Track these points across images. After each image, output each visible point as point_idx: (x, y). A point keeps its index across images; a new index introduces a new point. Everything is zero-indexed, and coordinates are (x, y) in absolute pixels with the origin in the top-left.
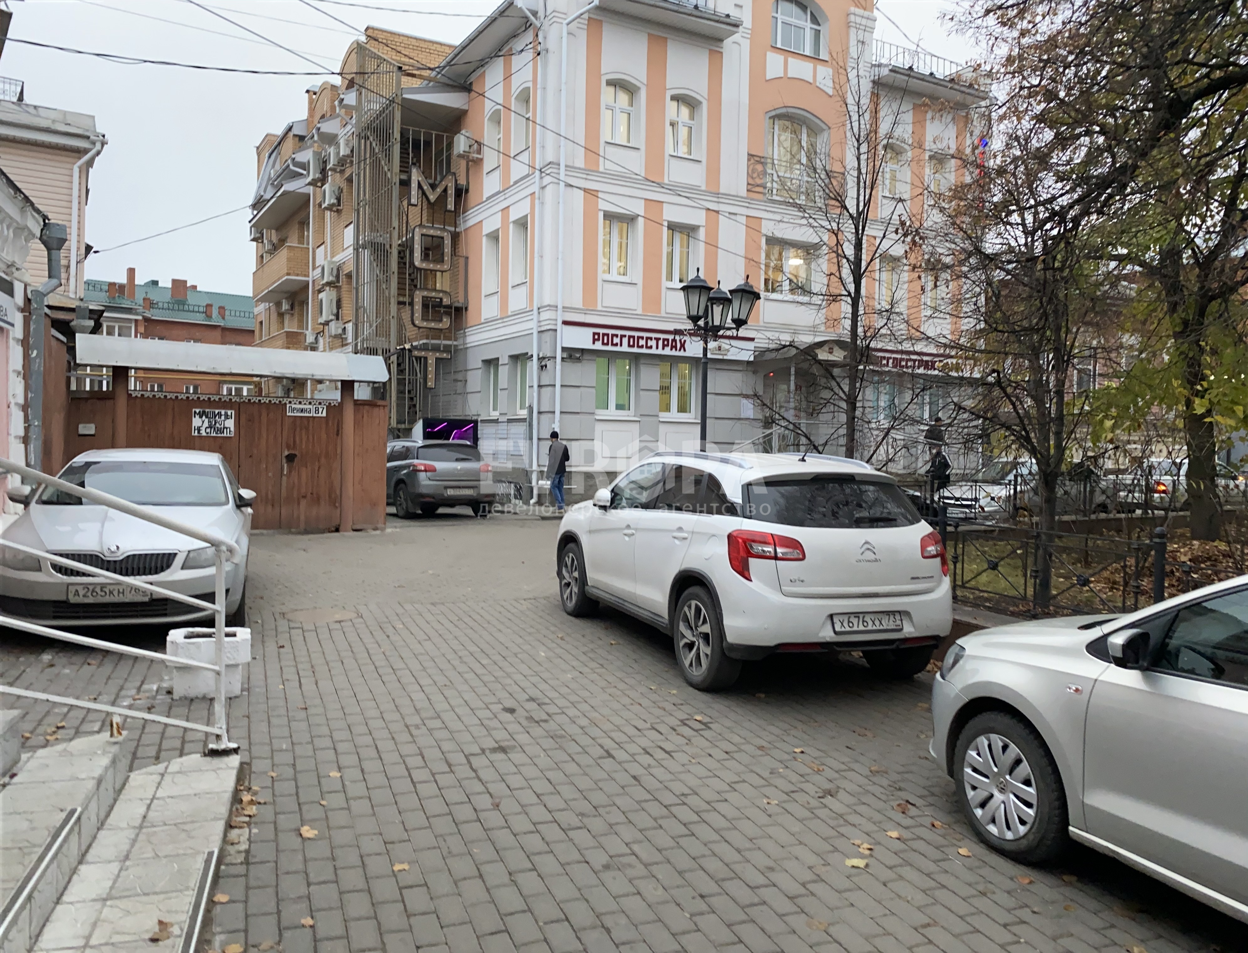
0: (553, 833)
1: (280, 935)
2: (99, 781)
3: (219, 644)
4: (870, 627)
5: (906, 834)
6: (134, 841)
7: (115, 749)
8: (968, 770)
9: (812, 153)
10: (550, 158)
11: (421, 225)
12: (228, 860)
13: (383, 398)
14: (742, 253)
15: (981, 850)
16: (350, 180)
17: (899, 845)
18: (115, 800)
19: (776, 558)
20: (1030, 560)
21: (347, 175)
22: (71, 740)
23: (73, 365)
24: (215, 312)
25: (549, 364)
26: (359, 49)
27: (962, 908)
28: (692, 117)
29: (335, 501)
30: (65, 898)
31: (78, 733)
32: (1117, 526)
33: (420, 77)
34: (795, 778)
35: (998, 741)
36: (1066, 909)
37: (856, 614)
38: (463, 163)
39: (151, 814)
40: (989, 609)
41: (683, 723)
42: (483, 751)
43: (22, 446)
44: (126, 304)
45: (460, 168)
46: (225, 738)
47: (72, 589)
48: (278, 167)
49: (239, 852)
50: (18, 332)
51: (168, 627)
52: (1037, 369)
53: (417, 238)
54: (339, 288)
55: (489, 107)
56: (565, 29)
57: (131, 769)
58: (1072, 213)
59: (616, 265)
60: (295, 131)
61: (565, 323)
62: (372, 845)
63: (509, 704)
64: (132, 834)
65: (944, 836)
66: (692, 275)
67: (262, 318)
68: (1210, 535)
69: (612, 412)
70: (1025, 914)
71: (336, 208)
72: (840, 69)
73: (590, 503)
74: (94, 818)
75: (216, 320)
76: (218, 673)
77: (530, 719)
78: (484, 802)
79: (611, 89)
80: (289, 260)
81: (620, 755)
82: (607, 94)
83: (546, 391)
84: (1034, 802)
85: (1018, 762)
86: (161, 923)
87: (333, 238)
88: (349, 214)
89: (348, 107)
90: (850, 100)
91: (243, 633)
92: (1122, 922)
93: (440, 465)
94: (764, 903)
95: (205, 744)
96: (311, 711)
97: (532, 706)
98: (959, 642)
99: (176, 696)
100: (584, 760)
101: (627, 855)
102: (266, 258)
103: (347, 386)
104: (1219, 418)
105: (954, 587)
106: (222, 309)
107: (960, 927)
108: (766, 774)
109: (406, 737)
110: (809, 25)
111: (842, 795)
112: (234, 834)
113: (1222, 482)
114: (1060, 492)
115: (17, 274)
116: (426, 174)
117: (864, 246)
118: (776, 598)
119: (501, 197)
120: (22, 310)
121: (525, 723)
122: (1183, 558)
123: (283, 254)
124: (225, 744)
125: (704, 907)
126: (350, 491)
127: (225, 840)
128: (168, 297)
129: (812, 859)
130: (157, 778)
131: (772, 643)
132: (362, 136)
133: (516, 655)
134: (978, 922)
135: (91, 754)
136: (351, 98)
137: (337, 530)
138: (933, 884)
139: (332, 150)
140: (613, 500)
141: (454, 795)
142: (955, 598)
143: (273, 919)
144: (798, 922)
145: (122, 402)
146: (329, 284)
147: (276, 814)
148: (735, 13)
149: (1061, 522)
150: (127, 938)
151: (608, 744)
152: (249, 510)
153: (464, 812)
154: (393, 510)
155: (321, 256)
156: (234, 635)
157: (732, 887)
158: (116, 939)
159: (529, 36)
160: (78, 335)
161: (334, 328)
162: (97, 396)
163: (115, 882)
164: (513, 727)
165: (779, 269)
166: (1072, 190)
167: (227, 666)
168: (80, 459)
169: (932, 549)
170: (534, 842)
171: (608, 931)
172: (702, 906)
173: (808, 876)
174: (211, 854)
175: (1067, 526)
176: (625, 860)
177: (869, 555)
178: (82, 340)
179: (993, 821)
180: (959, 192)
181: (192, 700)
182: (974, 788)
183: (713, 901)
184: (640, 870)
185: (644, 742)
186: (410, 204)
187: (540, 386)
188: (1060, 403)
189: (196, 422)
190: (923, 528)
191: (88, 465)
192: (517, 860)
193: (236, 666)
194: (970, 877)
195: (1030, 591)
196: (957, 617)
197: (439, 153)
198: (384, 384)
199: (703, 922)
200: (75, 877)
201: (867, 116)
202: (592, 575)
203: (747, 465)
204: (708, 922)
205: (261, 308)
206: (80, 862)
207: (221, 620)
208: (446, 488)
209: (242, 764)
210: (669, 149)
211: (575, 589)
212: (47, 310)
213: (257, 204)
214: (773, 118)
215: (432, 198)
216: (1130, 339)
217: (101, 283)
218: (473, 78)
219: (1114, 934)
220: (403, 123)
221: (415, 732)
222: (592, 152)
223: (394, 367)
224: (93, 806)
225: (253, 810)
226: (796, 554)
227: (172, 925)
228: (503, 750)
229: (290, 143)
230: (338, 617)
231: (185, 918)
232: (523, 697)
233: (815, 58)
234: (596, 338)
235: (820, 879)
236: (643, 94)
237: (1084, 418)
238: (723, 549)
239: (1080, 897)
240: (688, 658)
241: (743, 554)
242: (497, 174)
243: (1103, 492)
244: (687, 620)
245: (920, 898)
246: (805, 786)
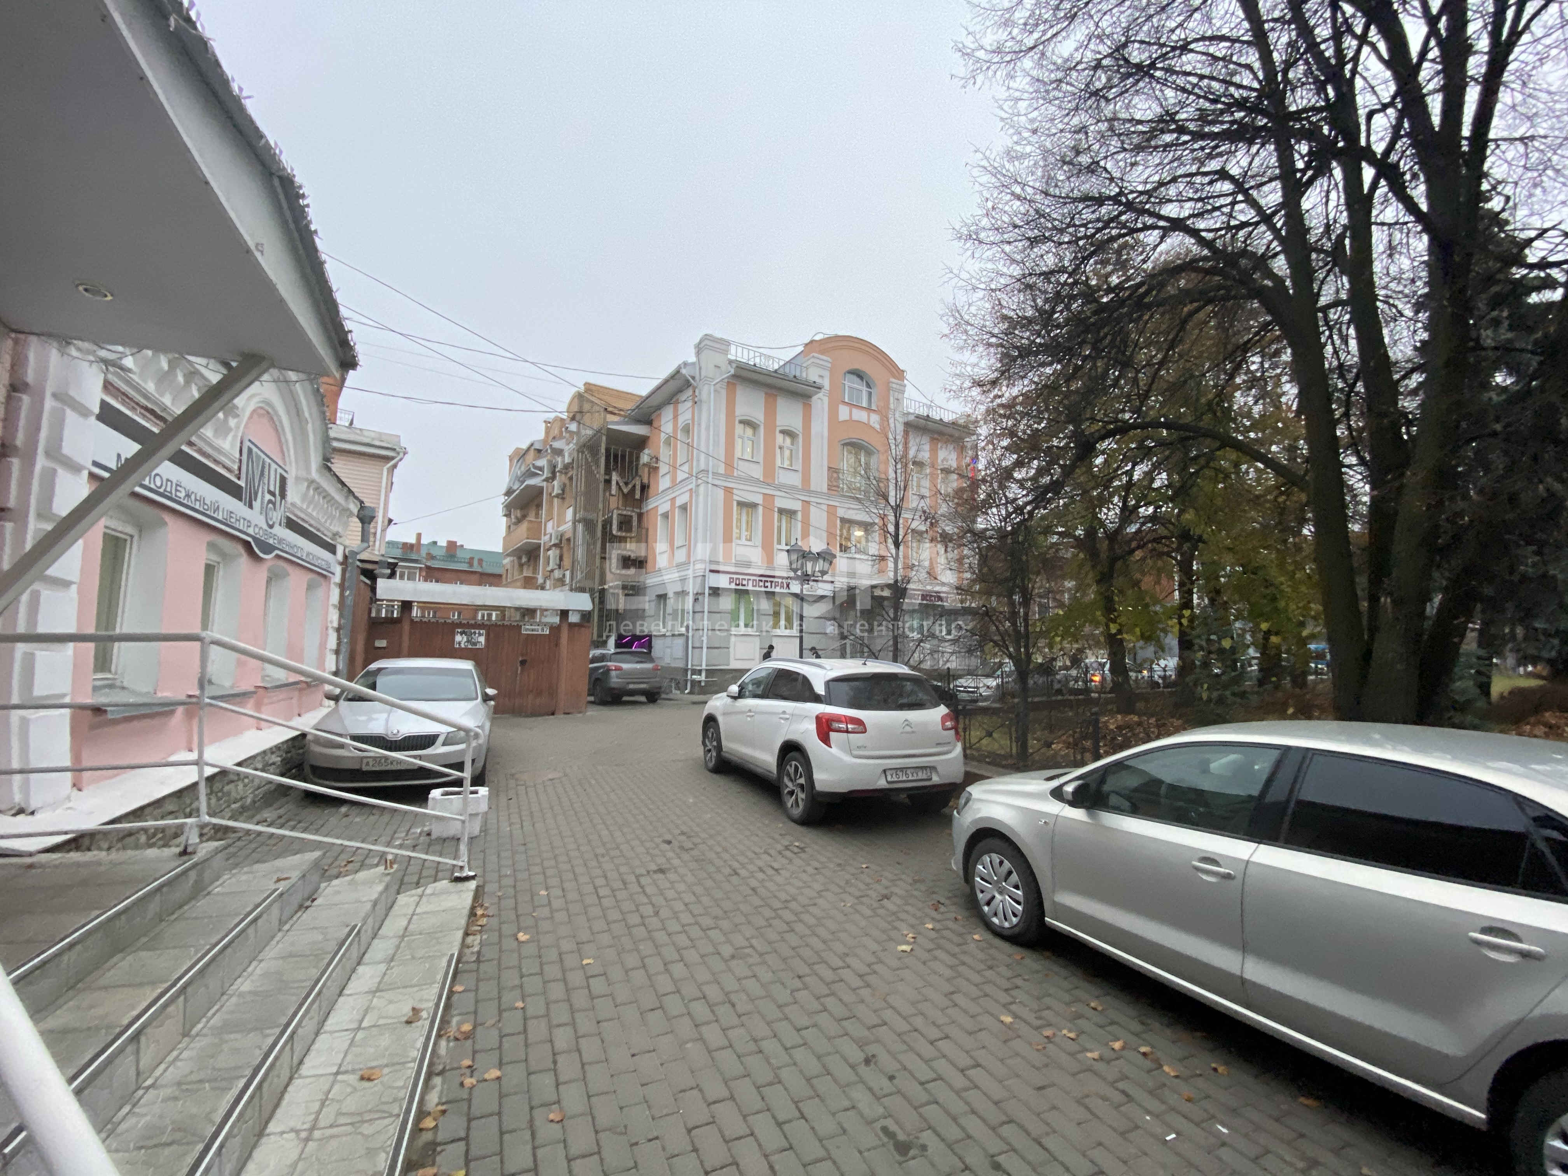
0: (695, 932)
1: (500, 1015)
2: (375, 903)
3: (465, 800)
4: (910, 778)
5: (938, 926)
6: (398, 947)
7: (388, 878)
8: (978, 879)
9: (867, 468)
10: (702, 467)
11: (618, 508)
12: (464, 959)
13: (588, 621)
14: (825, 528)
15: (989, 936)
16: (571, 479)
17: (933, 934)
18: (387, 915)
19: (847, 731)
20: (1013, 729)
21: (570, 474)
22: (357, 872)
23: (374, 599)
24: (476, 563)
25: (700, 597)
26: (579, 396)
27: (977, 979)
28: (792, 444)
29: (553, 693)
30: (346, 992)
31: (362, 866)
32: (1069, 704)
33: (619, 415)
34: (862, 886)
35: (996, 858)
36: (1046, 975)
37: (901, 769)
38: (646, 470)
39: (411, 927)
40: (989, 763)
41: (787, 848)
42: (648, 872)
43: (334, 657)
44: (414, 557)
45: (645, 473)
46: (466, 869)
47: (365, 761)
48: (523, 469)
49: (472, 953)
50: (337, 578)
51: (430, 787)
52: (1012, 604)
53: (615, 516)
54: (561, 548)
55: (663, 436)
56: (712, 388)
57: (398, 893)
58: (1029, 508)
59: (744, 534)
60: (537, 446)
61: (712, 571)
62: (567, 945)
63: (668, 837)
64: (395, 941)
65: (963, 926)
66: (793, 542)
67: (508, 567)
68: (1128, 709)
69: (742, 630)
70: (1019, 982)
71: (561, 496)
72: (885, 418)
73: (725, 694)
74: (370, 931)
75: (476, 568)
76: (463, 822)
77: (682, 848)
78: (648, 910)
79: (742, 426)
80: (529, 529)
81: (743, 873)
82: (739, 429)
83: (698, 616)
84: (1021, 900)
85: (1010, 873)
86: (414, 1009)
87: (559, 515)
88: (570, 500)
89: (571, 433)
90: (890, 436)
91: (483, 791)
92: (1085, 985)
93: (625, 666)
94: (842, 980)
95: (453, 873)
96: (529, 845)
97: (683, 838)
98: (969, 789)
99: (433, 836)
100: (719, 877)
101: (746, 947)
102: (513, 527)
103: (564, 614)
104: (1125, 636)
105: (964, 749)
106: (480, 561)
107: (975, 992)
108: (842, 884)
109: (594, 863)
110: (865, 389)
111: (894, 898)
112: (470, 939)
113: (1132, 675)
114: (1031, 682)
115: (339, 540)
116: (622, 475)
117: (901, 526)
118: (847, 759)
119: (671, 491)
120: (341, 564)
121: (678, 850)
122: (1112, 727)
123: (524, 526)
124: (467, 873)
125: (800, 985)
126: (563, 687)
127: (464, 945)
128: (443, 552)
129: (875, 947)
130: (416, 898)
131: (845, 790)
132: (581, 449)
133: (672, 801)
134: (988, 988)
135: (370, 883)
136: (573, 427)
137: (553, 714)
138: (957, 962)
139: (559, 459)
140: (740, 691)
141: (627, 906)
142: (965, 756)
143: (495, 1003)
144: (865, 993)
145: (406, 626)
146: (555, 545)
147: (501, 923)
148: (819, 381)
149: (1032, 703)
150: (390, 1021)
151: (736, 865)
152: (492, 703)
153: (634, 919)
154: (592, 699)
155: (550, 527)
156: (476, 792)
157: (821, 969)
158: (381, 1022)
159: (689, 392)
160: (379, 580)
161: (557, 574)
162: (391, 621)
163: (383, 978)
164: (670, 854)
165: (848, 539)
166: (1027, 495)
167: (471, 815)
168: (374, 666)
169: (948, 724)
170: (682, 940)
171: (733, 1006)
172: (798, 984)
173: (871, 959)
174: (452, 955)
175: (1036, 707)
176: (747, 951)
177: (908, 729)
178: (381, 583)
179: (996, 914)
180: (959, 492)
181: (445, 840)
182: (982, 892)
183: (807, 979)
184: (756, 959)
185: (760, 863)
186: (611, 495)
187: (694, 612)
188: (1026, 626)
189: (458, 638)
190: (942, 710)
191: (380, 670)
192: (670, 953)
193: (477, 815)
194: (981, 956)
195: (1014, 751)
196: (968, 769)
197: (631, 462)
198: (590, 612)
199: (799, 995)
200: (354, 976)
201: (901, 447)
202: (726, 744)
203: (828, 668)
204: (803, 995)
205: (507, 561)
206: (359, 964)
207: (467, 783)
208: (628, 683)
209: (478, 887)
210: (778, 463)
211: (714, 754)
212: (358, 563)
213: (508, 493)
214: (844, 445)
215: (626, 490)
216: (1069, 584)
217: (397, 543)
218: (654, 416)
219: (1077, 992)
220: (607, 443)
221: (602, 860)
222: (729, 464)
223: (597, 600)
224: (370, 921)
225: (484, 921)
226: (861, 728)
227: (422, 1010)
228: (661, 871)
229: (532, 453)
230: (550, 776)
231: (431, 1005)
232: (678, 832)
233: (869, 409)
234: (731, 581)
235: (880, 961)
236: (762, 430)
237: (1042, 634)
238: (812, 726)
239: (1056, 968)
240: (790, 801)
241: (826, 729)
242: (668, 477)
243: (1059, 682)
244: (789, 775)
245: (948, 973)
246: (870, 892)
